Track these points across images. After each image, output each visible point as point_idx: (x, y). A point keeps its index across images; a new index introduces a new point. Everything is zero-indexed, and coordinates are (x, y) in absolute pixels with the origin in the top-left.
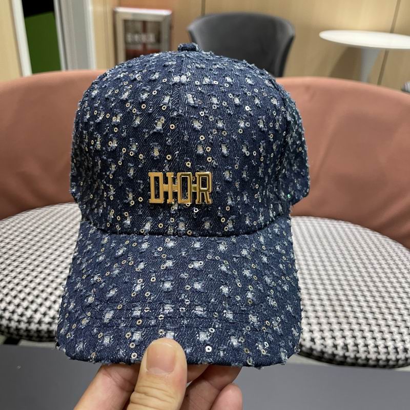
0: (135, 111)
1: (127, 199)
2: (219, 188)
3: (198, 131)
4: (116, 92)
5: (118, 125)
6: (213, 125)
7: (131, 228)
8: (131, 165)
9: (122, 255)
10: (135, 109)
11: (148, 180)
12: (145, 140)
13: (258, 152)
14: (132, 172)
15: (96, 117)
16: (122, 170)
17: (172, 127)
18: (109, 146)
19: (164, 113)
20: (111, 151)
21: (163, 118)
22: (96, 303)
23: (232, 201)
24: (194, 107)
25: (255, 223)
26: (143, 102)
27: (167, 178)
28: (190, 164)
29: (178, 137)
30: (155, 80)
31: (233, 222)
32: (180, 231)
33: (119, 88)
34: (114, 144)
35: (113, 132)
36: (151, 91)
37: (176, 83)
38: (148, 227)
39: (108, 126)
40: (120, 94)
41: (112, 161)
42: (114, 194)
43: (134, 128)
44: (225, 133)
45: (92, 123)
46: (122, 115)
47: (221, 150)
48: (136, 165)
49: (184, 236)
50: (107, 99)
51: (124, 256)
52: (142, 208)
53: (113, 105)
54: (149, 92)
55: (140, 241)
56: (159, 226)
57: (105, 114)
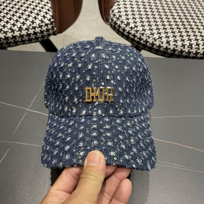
0: (78, 61)
1: (74, 101)
2: (117, 94)
3: (107, 69)
4: (69, 54)
5: (70, 68)
6: (114, 67)
7: (76, 114)
8: (77, 85)
9: (72, 124)
10: (78, 60)
11: (85, 91)
12: (83, 73)
13: (133, 81)
14: (77, 88)
15: (60, 65)
16: (72, 87)
17: (96, 67)
18: (66, 77)
19: (92, 62)
20: (67, 79)
21: (91, 63)
22: (61, 144)
23: (122, 101)
24: (105, 59)
25: (133, 113)
26: (82, 57)
27: (93, 90)
28: (104, 83)
29: (98, 72)
30: (87, 48)
31: (123, 111)
32: (99, 114)
33: (71, 52)
34: (69, 76)
35: (68, 71)
36: (86, 53)
37: (97, 49)
38: (84, 112)
39: (66, 68)
40: (71, 54)
41: (68, 84)
42: (68, 99)
43: (78, 68)
44: (119, 71)
45: (58, 68)
46: (72, 63)
47: (117, 78)
48: (79, 85)
49: (101, 117)
50: (65, 57)
51: (73, 125)
52: (81, 104)
53: (68, 59)
54: (85, 53)
55: (80, 118)
56: (89, 112)
57: (64, 63)
